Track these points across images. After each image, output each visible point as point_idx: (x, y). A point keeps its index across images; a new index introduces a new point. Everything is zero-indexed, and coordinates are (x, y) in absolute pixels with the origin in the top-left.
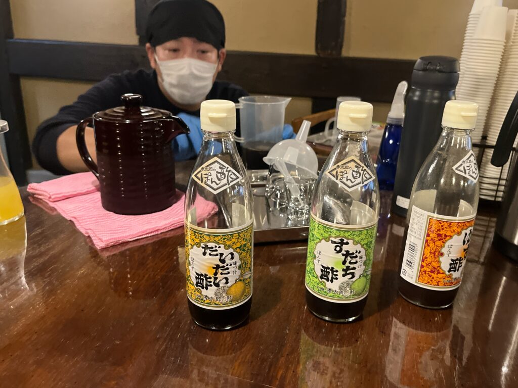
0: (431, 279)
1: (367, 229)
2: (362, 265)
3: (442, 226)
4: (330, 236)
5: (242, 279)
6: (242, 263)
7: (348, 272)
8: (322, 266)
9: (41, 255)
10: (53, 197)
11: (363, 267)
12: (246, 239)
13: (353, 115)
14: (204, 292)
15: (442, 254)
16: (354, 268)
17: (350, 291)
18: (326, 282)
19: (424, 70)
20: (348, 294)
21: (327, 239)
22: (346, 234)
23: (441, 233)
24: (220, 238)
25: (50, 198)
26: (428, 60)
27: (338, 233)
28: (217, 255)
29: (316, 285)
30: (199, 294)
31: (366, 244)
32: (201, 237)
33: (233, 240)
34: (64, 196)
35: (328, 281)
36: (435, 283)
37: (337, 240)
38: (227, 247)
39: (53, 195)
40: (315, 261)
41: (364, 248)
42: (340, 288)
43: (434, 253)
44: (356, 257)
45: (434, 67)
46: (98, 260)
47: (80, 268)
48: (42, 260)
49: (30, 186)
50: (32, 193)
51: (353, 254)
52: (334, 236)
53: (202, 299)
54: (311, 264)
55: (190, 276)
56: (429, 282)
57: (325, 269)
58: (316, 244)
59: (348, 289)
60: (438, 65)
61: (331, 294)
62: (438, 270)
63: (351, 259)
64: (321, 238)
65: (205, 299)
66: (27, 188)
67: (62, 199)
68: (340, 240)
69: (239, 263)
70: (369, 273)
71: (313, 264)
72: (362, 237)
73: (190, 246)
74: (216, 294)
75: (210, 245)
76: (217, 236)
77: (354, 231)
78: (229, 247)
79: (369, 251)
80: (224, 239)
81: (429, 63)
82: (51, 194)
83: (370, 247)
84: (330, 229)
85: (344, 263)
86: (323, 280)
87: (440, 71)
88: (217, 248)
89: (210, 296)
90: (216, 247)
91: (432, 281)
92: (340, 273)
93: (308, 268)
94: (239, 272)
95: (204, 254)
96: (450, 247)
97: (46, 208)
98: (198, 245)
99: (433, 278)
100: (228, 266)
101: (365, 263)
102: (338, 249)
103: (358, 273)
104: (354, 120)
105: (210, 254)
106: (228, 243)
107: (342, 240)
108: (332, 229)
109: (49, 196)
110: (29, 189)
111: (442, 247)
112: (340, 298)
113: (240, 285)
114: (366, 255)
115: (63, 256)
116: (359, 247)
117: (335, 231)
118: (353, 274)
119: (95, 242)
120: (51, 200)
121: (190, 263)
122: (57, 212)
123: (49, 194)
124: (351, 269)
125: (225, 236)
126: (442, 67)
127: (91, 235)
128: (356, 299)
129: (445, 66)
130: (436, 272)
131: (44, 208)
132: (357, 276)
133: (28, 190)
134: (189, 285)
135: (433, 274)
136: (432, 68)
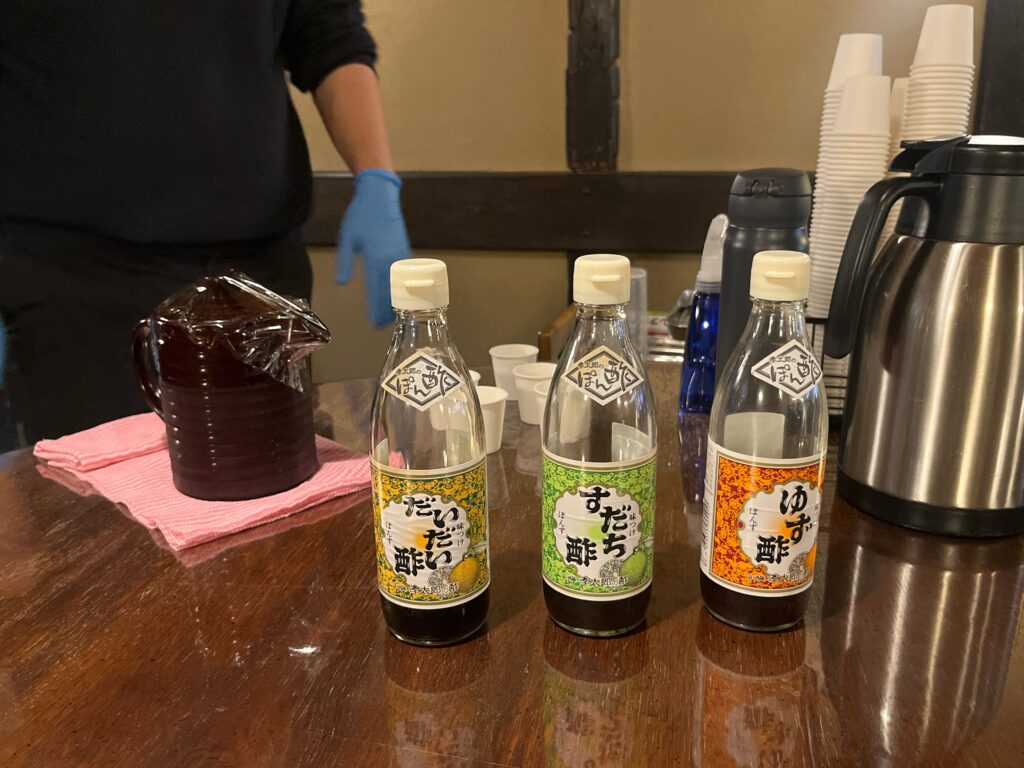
0: (728, 569)
1: (638, 467)
2: (636, 531)
3: (737, 472)
4: (577, 484)
5: (473, 553)
6: (472, 526)
7: (614, 544)
8: (569, 538)
9: (67, 569)
10: (83, 463)
11: (638, 535)
12: (476, 485)
13: (598, 278)
14: (411, 579)
15: (741, 525)
16: (623, 537)
17: (619, 578)
18: (578, 566)
19: (748, 194)
20: (616, 584)
21: (573, 490)
22: (604, 479)
23: (736, 484)
24: (433, 484)
25: (79, 464)
26: (754, 177)
27: (590, 478)
28: (430, 513)
29: (561, 573)
30: (401, 584)
31: (640, 494)
32: (402, 485)
33: (456, 487)
34: (105, 460)
35: (580, 564)
36: (735, 577)
37: (590, 490)
38: (446, 499)
39: (84, 458)
40: (557, 531)
41: (636, 501)
42: (602, 574)
43: (729, 521)
44: (624, 517)
45: (765, 188)
46: (177, 571)
47: (145, 585)
48: (71, 578)
49: (39, 446)
50: (43, 459)
51: (618, 512)
52: (584, 483)
53: (408, 593)
54: (550, 538)
55: (384, 555)
56: (726, 575)
57: (573, 544)
58: (555, 502)
59: (615, 574)
60: (771, 183)
61: (588, 586)
62: (738, 555)
63: (615, 522)
64: (562, 489)
65: (412, 592)
66: (32, 451)
67: (101, 464)
68: (595, 489)
69: (467, 526)
70: (649, 544)
71: (554, 536)
72: (631, 481)
73: (382, 504)
74: (431, 582)
75: (418, 497)
76: (429, 481)
77: (617, 473)
78: (449, 499)
79: (646, 505)
80: (441, 486)
81: (755, 181)
82: (80, 456)
83: (646, 499)
84: (576, 471)
85: (605, 529)
86: (572, 563)
87: (774, 195)
88: (429, 502)
89: (421, 586)
90: (428, 500)
91: (730, 573)
92: (600, 547)
93: (545, 547)
94: (467, 541)
95: (408, 513)
96: (752, 512)
97: (71, 484)
98: (397, 499)
99: (731, 568)
100: (450, 532)
101: (640, 527)
102: (593, 505)
103: (630, 544)
104: (599, 285)
105: (418, 514)
106: (447, 492)
107: (598, 489)
108: (579, 472)
109: (76, 461)
110: (38, 451)
111: (739, 511)
112: (603, 593)
113: (471, 563)
114: (641, 513)
115: (109, 567)
116: (626, 500)
117: (584, 475)
118: (621, 548)
119: (168, 538)
120: (80, 468)
121: (383, 532)
122: (94, 490)
123: (76, 458)
124: (618, 539)
125: (442, 479)
126: (776, 188)
127: (161, 527)
128: (632, 591)
129: (782, 186)
130: (735, 557)
131: (67, 485)
132: (629, 551)
133: (35, 453)
134: (383, 571)
135: (730, 561)
136: (761, 190)
